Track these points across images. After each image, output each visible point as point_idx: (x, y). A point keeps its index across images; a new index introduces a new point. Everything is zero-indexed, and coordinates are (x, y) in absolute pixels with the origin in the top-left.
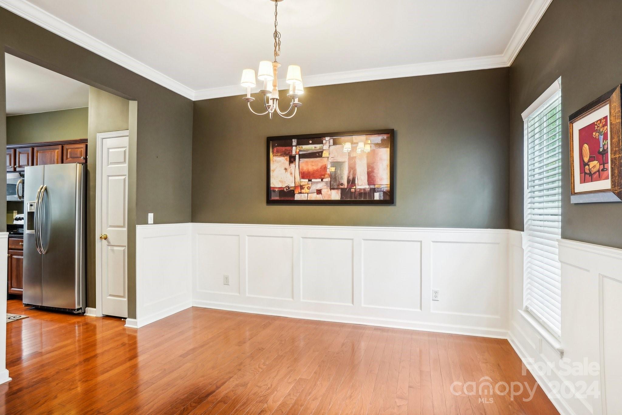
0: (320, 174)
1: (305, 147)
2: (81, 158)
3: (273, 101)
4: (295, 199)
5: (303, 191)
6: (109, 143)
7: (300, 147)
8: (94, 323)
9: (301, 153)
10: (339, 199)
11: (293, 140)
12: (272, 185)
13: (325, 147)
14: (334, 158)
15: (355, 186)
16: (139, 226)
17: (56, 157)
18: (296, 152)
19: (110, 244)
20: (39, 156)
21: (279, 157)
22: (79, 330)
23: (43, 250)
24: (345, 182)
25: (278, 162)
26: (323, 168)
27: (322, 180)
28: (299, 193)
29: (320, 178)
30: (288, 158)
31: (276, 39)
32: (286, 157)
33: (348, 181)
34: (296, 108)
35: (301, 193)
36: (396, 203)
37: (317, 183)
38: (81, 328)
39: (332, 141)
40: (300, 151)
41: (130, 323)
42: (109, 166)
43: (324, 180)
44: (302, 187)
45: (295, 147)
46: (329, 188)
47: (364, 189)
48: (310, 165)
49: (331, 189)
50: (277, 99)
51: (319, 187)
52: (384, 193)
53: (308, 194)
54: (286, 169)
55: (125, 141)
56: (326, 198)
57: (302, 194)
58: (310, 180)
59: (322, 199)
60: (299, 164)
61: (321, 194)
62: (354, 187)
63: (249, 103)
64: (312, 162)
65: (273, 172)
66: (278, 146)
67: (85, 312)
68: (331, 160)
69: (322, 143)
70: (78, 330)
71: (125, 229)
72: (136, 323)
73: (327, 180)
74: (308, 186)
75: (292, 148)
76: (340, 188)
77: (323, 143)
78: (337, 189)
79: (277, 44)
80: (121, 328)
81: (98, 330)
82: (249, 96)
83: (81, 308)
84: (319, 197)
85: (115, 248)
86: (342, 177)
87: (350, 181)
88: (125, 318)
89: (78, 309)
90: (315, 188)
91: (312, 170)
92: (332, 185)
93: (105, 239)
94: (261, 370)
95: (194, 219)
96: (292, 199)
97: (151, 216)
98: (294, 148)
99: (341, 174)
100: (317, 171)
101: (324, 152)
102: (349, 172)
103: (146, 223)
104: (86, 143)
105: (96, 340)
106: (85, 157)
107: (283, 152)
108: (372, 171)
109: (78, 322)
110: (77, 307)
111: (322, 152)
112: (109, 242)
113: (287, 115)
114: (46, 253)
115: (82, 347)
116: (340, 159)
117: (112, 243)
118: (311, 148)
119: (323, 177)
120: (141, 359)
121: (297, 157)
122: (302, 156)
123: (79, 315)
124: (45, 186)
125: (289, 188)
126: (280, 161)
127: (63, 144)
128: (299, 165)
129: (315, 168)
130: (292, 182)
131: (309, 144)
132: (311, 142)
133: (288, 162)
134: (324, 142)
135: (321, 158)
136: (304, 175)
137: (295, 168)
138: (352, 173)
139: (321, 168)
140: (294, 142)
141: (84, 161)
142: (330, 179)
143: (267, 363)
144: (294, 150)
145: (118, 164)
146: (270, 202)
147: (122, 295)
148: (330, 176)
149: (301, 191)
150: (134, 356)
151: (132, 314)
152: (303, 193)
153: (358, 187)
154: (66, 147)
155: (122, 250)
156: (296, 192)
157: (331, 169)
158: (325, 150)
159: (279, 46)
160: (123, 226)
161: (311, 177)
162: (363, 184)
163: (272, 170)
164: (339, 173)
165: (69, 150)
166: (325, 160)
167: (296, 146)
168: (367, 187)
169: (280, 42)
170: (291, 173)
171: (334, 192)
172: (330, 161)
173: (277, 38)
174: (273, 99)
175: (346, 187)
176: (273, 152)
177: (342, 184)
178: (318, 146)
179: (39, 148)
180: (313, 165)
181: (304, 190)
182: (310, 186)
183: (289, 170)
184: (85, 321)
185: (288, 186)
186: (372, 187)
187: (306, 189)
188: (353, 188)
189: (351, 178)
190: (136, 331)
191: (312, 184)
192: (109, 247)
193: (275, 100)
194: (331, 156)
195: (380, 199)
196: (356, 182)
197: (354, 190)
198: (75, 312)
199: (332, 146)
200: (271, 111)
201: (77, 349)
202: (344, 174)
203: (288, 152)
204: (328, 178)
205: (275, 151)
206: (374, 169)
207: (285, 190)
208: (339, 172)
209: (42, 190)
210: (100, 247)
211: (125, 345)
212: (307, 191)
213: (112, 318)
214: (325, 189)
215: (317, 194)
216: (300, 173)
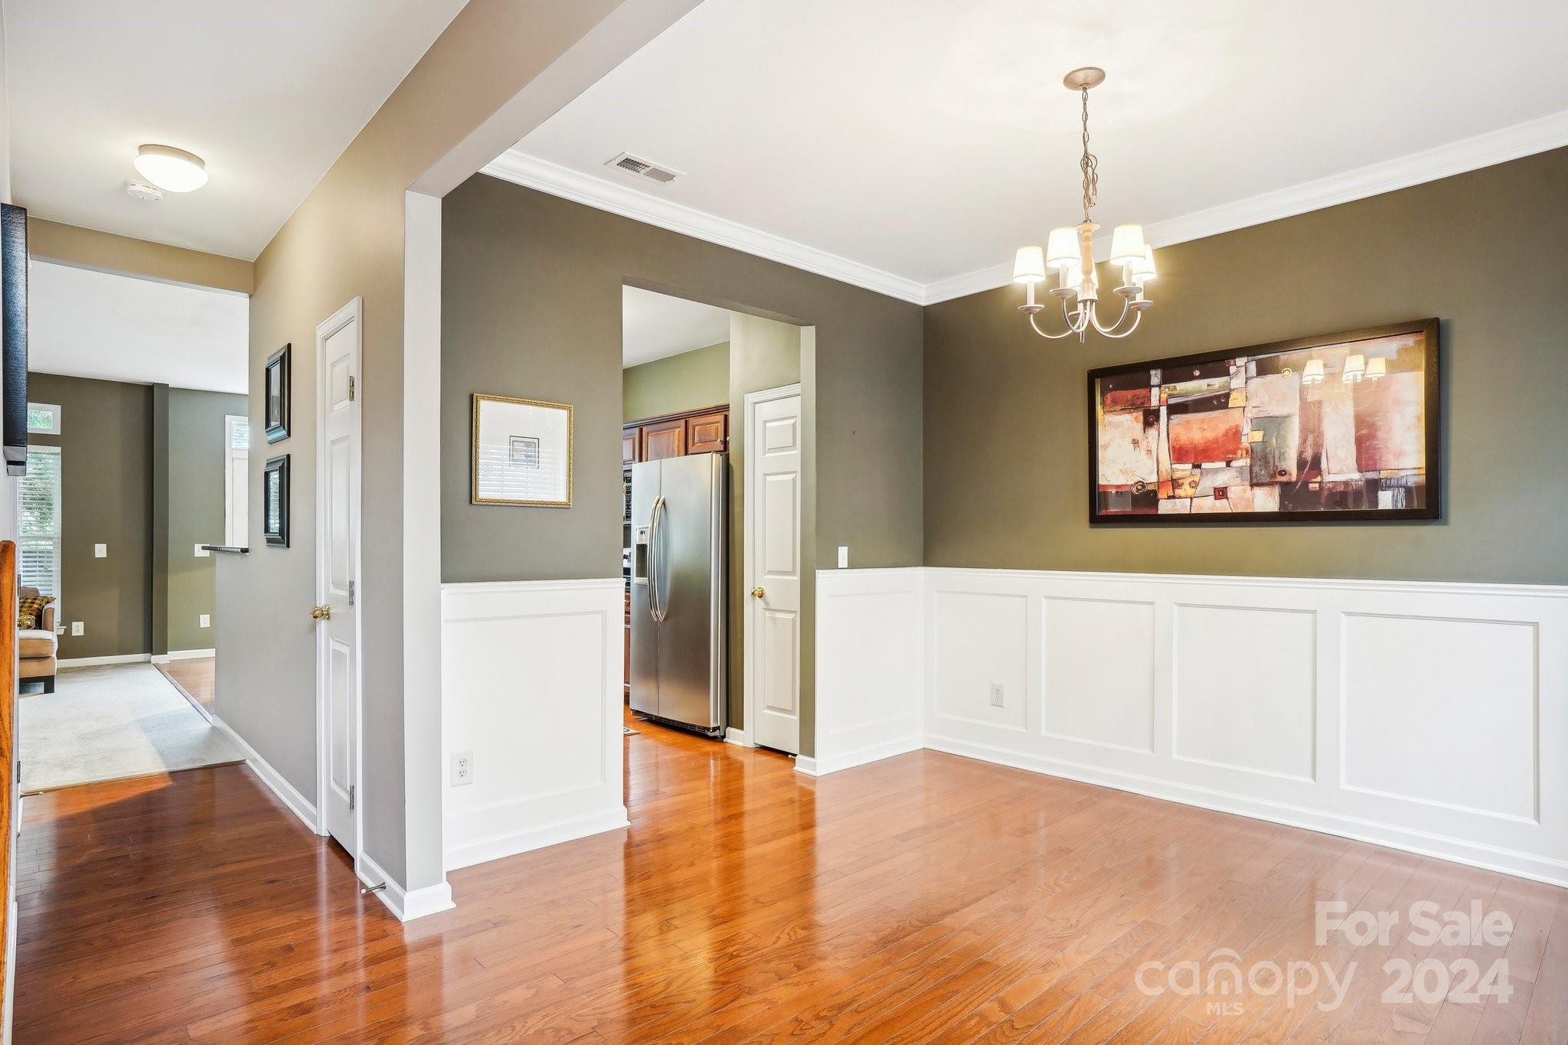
0: (1224, 449)
1: (1182, 387)
2: (716, 441)
3: (1085, 306)
4: (1159, 513)
5: (1178, 492)
6: (766, 410)
7: (1168, 388)
8: (741, 758)
9: (1172, 401)
10: (1276, 509)
11: (1153, 372)
12: (1102, 481)
13: (1237, 382)
14: (1260, 409)
15: (1321, 475)
16: (821, 571)
17: (676, 443)
18: (1160, 400)
19: (769, 607)
20: (651, 442)
21: (1117, 415)
22: (715, 765)
23: (660, 615)
24: (1291, 465)
25: (1117, 426)
26: (1230, 433)
27: (1228, 464)
28: (1169, 498)
29: (1221, 460)
30: (1140, 415)
31: (1086, 173)
32: (1135, 414)
33: (1301, 464)
34: (1139, 313)
35: (1173, 497)
36: (1446, 517)
37: (1216, 471)
38: (719, 762)
39: (1253, 367)
40: (1171, 396)
41: (803, 765)
42: (767, 455)
43: (1233, 464)
44: (1175, 483)
45: (1157, 389)
46: (1247, 483)
47: (1346, 483)
48: (1197, 428)
49: (1252, 485)
50: (1092, 301)
51: (1220, 481)
52: (1408, 491)
53: (1191, 498)
54: (1135, 442)
55: (794, 406)
56: (1240, 509)
57: (1176, 500)
58: (1197, 466)
59: (1230, 511)
60: (1168, 429)
61: (1227, 498)
62: (1319, 479)
63: (1032, 315)
64: (1203, 421)
65: (1105, 449)
66: (1114, 389)
67: (724, 737)
68: (1250, 413)
69: (1227, 373)
70: (714, 767)
71: (797, 578)
72: (814, 767)
73: (1243, 462)
74: (1193, 479)
75: (1150, 391)
76: (1277, 483)
77: (1231, 372)
78: (1270, 484)
79: (1090, 182)
80: (785, 772)
81: (748, 771)
82: (1031, 302)
83: (718, 728)
84: (1222, 507)
85: (779, 615)
86: (1282, 455)
87: (1307, 462)
88: (795, 755)
89: (715, 729)
90: (1209, 483)
91: (1201, 441)
92: (1254, 474)
93: (760, 597)
94: (1058, 890)
95: (929, 557)
96: (1151, 512)
97: (843, 552)
98: (1155, 391)
99: (1279, 447)
100: (1213, 443)
101: (1233, 396)
102: (1304, 441)
103: (833, 565)
104: (726, 413)
105: (742, 788)
106: (722, 439)
107: (1127, 401)
108: (1372, 436)
109: (714, 753)
110: (712, 725)
111: (1227, 396)
112: (767, 603)
113: (1117, 331)
114: (665, 619)
115: (719, 796)
116: (1276, 411)
117: (772, 606)
118: (1197, 387)
119: (1231, 456)
120: (821, 832)
121: (1163, 411)
122: (1174, 409)
123: (714, 739)
124: (662, 497)
125: (1143, 486)
126: (1121, 424)
127: (686, 417)
128: (1168, 432)
129: (1210, 435)
130: (1152, 473)
131: (1192, 378)
132: (1197, 373)
133: (1140, 426)
134: (1232, 369)
135: (1224, 411)
136: (1179, 454)
137: (1158, 440)
138: (1310, 439)
139: (1226, 434)
140: (1155, 376)
141: (722, 448)
142: (1249, 460)
143: (1075, 879)
144: (1156, 396)
145: (781, 451)
146: (1098, 519)
147: (789, 707)
148: (1251, 452)
149: (1174, 492)
150: (808, 825)
151: (808, 747)
152: (1180, 498)
153: (1328, 478)
154: (692, 421)
155: (790, 619)
156: (1162, 495)
157: (1251, 437)
158: (1234, 390)
159: (1094, 185)
160: (792, 573)
161: (1199, 459)
162: (1345, 469)
163: (1102, 447)
164: (1275, 445)
165: (697, 428)
166: (1238, 413)
167: (1159, 386)
168: (1355, 477)
169: (1095, 176)
170: (1149, 452)
171: (1260, 492)
172: (1250, 415)
173: (1089, 169)
174: (1085, 302)
175: (1294, 478)
176: (1103, 403)
177: (1284, 471)
178: (1217, 383)
179: (650, 428)
180: (1204, 430)
181: (1183, 490)
182: (1196, 479)
183: (1143, 445)
184: (725, 752)
185: (1140, 482)
186: (1371, 475)
187: (1186, 486)
188: (1313, 480)
189: (1309, 455)
190: (813, 780)
191: (1201, 474)
192: (767, 613)
193: (1088, 303)
194: (1253, 402)
195: (1396, 506)
196: (1324, 465)
197: (1317, 485)
198: (709, 734)
199: (1255, 379)
200: (1081, 327)
201: (712, 798)
202: (1288, 446)
203: (1139, 402)
204: (1245, 458)
205: (1108, 402)
206: (1377, 430)
207: (1134, 490)
208: (1274, 441)
209: (658, 505)
210: (752, 611)
211: (794, 802)
212: (1190, 491)
213: (770, 753)
214: (1236, 486)
215: (1216, 499)
216: (1171, 450)
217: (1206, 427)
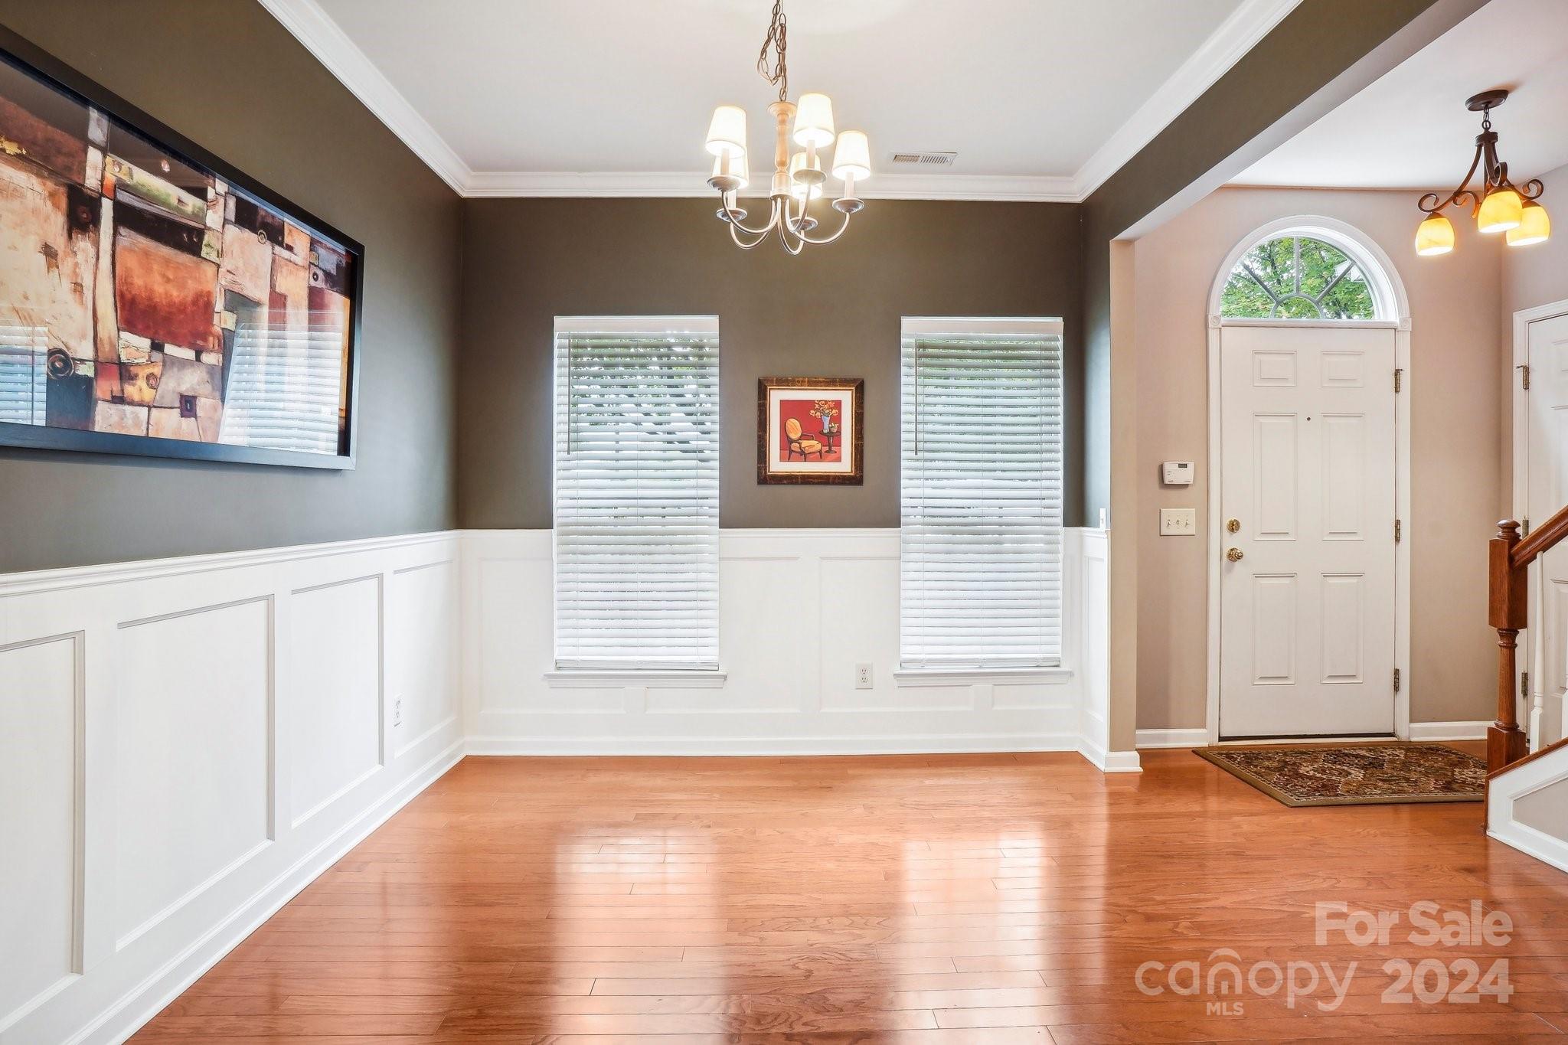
0: (193, 327)
1: (140, 177)
4: (96, 430)
5: (131, 391)
7: (119, 165)
9: (123, 197)
11: (94, 114)
13: (212, 218)
14: (235, 277)
18: (102, 182)
25: (13, 194)
26: (200, 302)
27: (198, 357)
28: (114, 400)
29: (191, 346)
30: (61, 193)
32: (50, 186)
35: (121, 400)
37: (183, 363)
39: (232, 204)
40: (121, 184)
43: (202, 358)
44: (124, 372)
45: (99, 154)
48: (159, 272)
49: (225, 401)
51: (188, 383)
53: (149, 408)
54: (51, 255)
56: (210, 438)
57: (128, 408)
58: (157, 347)
60: (114, 252)
61: (195, 416)
64: (167, 262)
68: (224, 280)
69: (201, 193)
74: (150, 371)
75: (86, 153)
77: (208, 195)
84: (187, 431)
90: (173, 384)
91: (165, 301)
92: (227, 382)
96: (82, 424)
98: (94, 157)
100: (179, 309)
101: (208, 238)
107: (39, 146)
111: (201, 234)
116: (249, 289)
118: (163, 192)
119: (201, 344)
121: (107, 209)
122: (126, 217)
125: (69, 362)
126: (20, 194)
128: (113, 258)
129: (175, 294)
130: (83, 339)
131: (157, 172)
132: (165, 167)
133: (60, 219)
134: (210, 192)
135: (195, 258)
136: (131, 312)
137: (94, 265)
139: (195, 302)
140: (97, 127)
142: (221, 356)
144: (95, 169)
148: (223, 344)
149: (120, 388)
152: (132, 403)
156: (101, 390)
157: (224, 319)
158: (209, 228)
161: (161, 332)
166: (209, 271)
167: (104, 151)
170: (77, 285)
172: (224, 283)
178: (190, 204)
180: (168, 280)
181: (136, 388)
182: (156, 371)
183: (66, 266)
185: (62, 351)
187: (141, 383)
191: (164, 364)
194: (227, 263)
199: (233, 228)
203: (61, 163)
204: (218, 350)
207: (51, 364)
212: (148, 394)
214: (204, 397)
215: (182, 415)
216: (118, 298)
217: (171, 277)
